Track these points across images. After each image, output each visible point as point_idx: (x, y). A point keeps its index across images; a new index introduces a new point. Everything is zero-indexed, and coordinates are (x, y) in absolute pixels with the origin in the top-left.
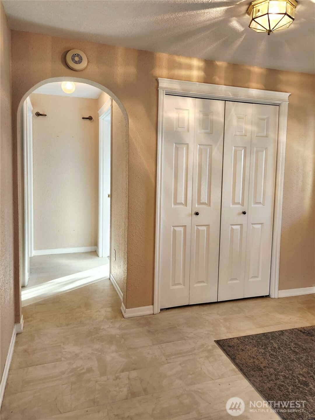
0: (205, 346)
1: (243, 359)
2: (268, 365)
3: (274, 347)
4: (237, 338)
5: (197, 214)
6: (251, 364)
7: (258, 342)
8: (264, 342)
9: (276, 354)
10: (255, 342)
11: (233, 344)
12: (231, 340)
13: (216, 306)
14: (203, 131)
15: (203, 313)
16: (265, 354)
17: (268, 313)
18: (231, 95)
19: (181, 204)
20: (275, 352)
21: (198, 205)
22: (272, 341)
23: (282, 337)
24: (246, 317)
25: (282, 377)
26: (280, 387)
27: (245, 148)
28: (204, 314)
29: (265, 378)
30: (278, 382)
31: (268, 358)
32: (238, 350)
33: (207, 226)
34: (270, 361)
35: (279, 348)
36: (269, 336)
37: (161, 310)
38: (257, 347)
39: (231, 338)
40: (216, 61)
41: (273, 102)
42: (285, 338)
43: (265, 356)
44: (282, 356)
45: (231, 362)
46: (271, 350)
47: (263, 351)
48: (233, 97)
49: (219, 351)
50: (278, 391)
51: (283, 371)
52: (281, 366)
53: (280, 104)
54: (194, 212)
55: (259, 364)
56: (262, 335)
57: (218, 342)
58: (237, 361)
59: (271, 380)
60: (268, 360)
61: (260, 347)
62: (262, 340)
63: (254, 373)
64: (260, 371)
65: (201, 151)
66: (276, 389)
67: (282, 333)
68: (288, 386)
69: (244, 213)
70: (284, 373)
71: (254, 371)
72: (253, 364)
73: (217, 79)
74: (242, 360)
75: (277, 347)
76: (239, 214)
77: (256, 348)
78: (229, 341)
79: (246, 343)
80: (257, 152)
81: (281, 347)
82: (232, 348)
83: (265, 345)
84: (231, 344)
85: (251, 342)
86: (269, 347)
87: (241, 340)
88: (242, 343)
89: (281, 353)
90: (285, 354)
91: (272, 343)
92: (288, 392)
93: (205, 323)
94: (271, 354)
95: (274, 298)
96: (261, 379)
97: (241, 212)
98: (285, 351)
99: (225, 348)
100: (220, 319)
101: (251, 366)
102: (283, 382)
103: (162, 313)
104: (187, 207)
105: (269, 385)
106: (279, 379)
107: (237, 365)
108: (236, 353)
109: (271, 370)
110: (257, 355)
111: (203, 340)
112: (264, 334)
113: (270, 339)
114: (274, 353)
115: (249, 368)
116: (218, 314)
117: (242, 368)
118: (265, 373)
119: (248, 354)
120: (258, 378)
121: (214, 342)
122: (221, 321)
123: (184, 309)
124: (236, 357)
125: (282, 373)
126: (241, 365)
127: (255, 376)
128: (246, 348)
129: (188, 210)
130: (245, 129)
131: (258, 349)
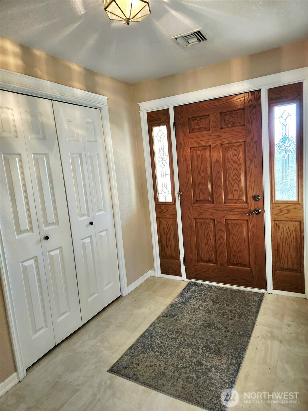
0: (103, 384)
1: (144, 373)
2: (166, 366)
3: (157, 344)
4: (124, 354)
5: (47, 238)
6: (153, 373)
7: (143, 346)
8: (148, 344)
9: (163, 349)
10: (141, 348)
11: (126, 362)
12: (121, 360)
13: (83, 330)
14: (34, 136)
15: (76, 347)
16: (157, 355)
17: (130, 313)
18: (58, 94)
19: (26, 231)
20: (161, 348)
21: (45, 227)
22: (153, 339)
23: (156, 330)
24: (117, 327)
25: (182, 370)
26: (188, 380)
27: (80, 154)
28: (78, 347)
29: (172, 379)
30: (184, 376)
31: (161, 358)
32: (134, 367)
33: (59, 249)
34: (165, 360)
35: (162, 343)
36: (147, 336)
37: (27, 370)
38: (147, 353)
39: (120, 358)
40: (33, 50)
41: (95, 105)
42: (158, 330)
43: (157, 357)
44: (169, 349)
45: (136, 384)
46: (157, 348)
47: (152, 353)
48: (61, 96)
49: (119, 380)
50: (189, 385)
51: (179, 363)
52: (175, 359)
53: (100, 107)
54: (42, 237)
55: (160, 369)
56: (141, 338)
57: (112, 370)
58: (142, 379)
59: (178, 378)
60: (162, 360)
61: (148, 351)
62: (145, 342)
63: (162, 381)
64: (164, 375)
65: (37, 161)
66: (186, 384)
67: (153, 325)
68: (191, 375)
69: (91, 223)
70: (181, 365)
71: (161, 379)
72: (155, 373)
73: (39, 73)
74: (144, 375)
75: (160, 343)
76: (87, 226)
77: (146, 355)
78: (120, 362)
79: (135, 354)
80: (91, 158)
81: (162, 341)
82: (128, 368)
83: (151, 347)
84: (125, 364)
85: (138, 352)
86: (154, 347)
87: (130, 355)
88: (133, 357)
89: (166, 346)
90: (169, 345)
91: (154, 341)
92: (196, 380)
93: (85, 356)
94: (161, 352)
95: (126, 296)
96: (170, 383)
97: (89, 223)
98: (167, 342)
99: (122, 372)
100: (97, 343)
101: (155, 375)
102: (186, 373)
103: (30, 374)
104: (33, 233)
105: (179, 385)
106: (181, 373)
107: (143, 383)
108: (135, 371)
109: (171, 369)
110: (152, 361)
111: (97, 378)
112: (142, 336)
113: (150, 338)
114: (161, 350)
115: (156, 380)
116: (91, 339)
117: (150, 383)
118: (169, 375)
119: (145, 365)
120: (168, 384)
121: (108, 373)
122: (99, 344)
123: (53, 353)
124: (137, 375)
125: (180, 365)
126: (147, 381)
127: (164, 384)
128: (139, 360)
129: (36, 236)
130: (76, 133)
131: (148, 354)
